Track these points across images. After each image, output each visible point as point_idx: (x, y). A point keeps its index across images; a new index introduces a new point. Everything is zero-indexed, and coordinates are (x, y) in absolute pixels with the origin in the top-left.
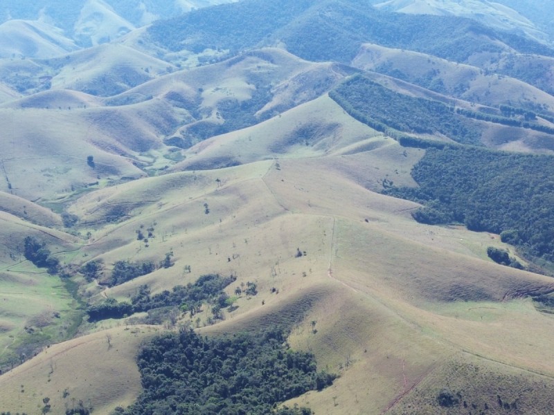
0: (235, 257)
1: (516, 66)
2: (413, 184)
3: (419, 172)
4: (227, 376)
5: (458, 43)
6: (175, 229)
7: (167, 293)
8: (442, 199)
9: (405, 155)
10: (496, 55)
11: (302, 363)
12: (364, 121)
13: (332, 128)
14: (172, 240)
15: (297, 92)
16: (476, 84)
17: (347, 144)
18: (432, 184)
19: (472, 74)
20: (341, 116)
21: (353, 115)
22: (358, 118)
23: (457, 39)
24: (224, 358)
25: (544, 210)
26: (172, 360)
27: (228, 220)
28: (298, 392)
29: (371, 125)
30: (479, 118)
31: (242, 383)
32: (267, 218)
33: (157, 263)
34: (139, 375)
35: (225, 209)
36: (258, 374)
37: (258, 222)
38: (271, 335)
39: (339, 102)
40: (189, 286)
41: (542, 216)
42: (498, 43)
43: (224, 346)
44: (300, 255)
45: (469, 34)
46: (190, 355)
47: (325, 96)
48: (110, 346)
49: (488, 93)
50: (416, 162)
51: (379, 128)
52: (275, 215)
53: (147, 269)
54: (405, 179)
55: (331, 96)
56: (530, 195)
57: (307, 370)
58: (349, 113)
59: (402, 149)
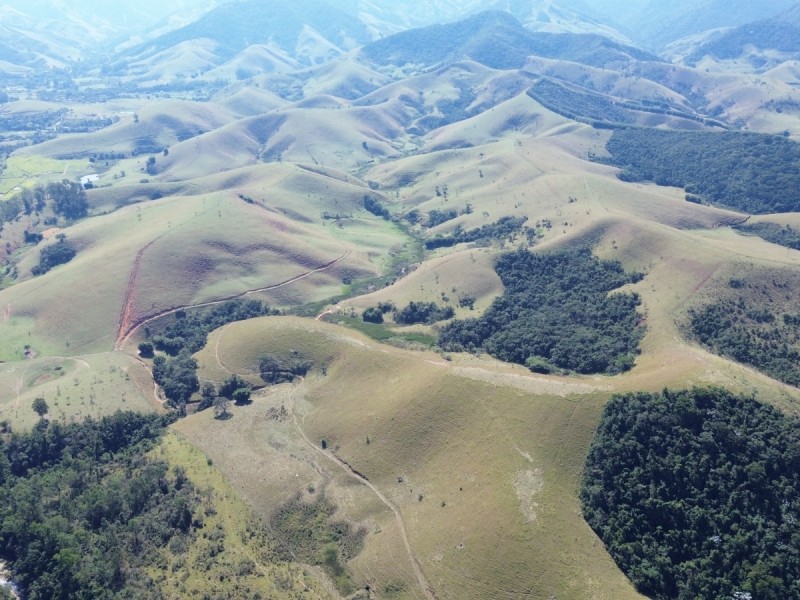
0: (520, 205)
1: (642, 71)
2: (609, 155)
3: (611, 146)
4: (561, 277)
5: (595, 55)
6: (462, 188)
7: (478, 230)
8: (634, 164)
9: (598, 134)
10: (625, 63)
11: (614, 267)
12: (557, 111)
13: (534, 117)
14: (466, 194)
15: (495, 92)
16: (622, 83)
17: (549, 129)
18: (624, 154)
19: (615, 77)
20: (536, 108)
21: (548, 108)
22: (553, 110)
23: (594, 51)
24: (555, 266)
25: (713, 170)
26: (517, 268)
27: (500, 181)
28: (620, 285)
29: (562, 114)
30: (633, 108)
31: (574, 281)
32: (531, 178)
33: (459, 211)
34: (499, 278)
35: (495, 175)
36: (584, 275)
37: (526, 181)
38: (582, 252)
39: (535, 98)
40: (494, 224)
41: (712, 174)
42: (623, 53)
43: (551, 258)
44: (572, 201)
45: (602, 48)
46: (530, 265)
47: (523, 96)
48: (474, 261)
49: (629, 91)
50: (608, 139)
51: (570, 117)
52: (537, 176)
53: (453, 215)
54: (602, 152)
55: (527, 93)
56: (700, 159)
57: (620, 271)
58: (545, 106)
59: (595, 131)
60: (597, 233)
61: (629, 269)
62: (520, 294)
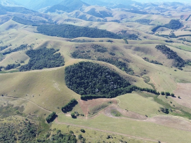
0: (24, 42)
1: (36, 15)
2: (38, 31)
3: (38, 29)
4: (42, 53)
5: (24, 11)
6: (6, 41)
7: (16, 49)
8: (44, 33)
9: (34, 27)
10: (32, 13)
11: (52, 49)
12: (21, 23)
13: (16, 25)
14: (8, 42)
15: (2, 20)
16: (33, 17)
17: (21, 27)
18: (41, 31)
19: (31, 16)
20: (16, 23)
21: (19, 23)
22: (20, 23)
23: (23, 11)
24: (40, 51)
25: (61, 32)
26: (31, 53)
27: (16, 38)
28: (55, 52)
29: (23, 24)
30: (38, 22)
31: (45, 54)
32: (24, 36)
33: (8, 46)
34: (28, 56)
35: (14, 37)
36: (47, 52)
37: (23, 37)
38: (44, 48)
39: (15, 21)
40: (19, 47)
41: (61, 33)
42: (30, 11)
43: (38, 50)
44: (37, 39)
45: (25, 10)
46: (34, 52)
47: (11, 20)
49: (35, 19)
51: (25, 24)
53: (7, 47)
54: (36, 31)
55: (12, 20)
56: (58, 30)
57: (54, 50)
58: (18, 22)
59: (33, 27)
60: (46, 44)
61: (56, 49)
62: (34, 58)
